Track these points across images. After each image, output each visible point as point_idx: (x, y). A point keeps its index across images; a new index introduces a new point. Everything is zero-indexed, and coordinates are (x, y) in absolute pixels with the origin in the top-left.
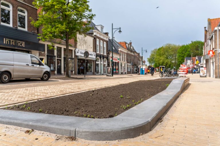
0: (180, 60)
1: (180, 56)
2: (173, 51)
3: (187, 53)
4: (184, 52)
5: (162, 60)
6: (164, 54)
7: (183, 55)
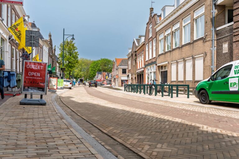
0: (92, 73)
1: (92, 70)
2: (85, 65)
3: (97, 68)
4: (95, 67)
5: (76, 73)
6: (78, 67)
7: (94, 69)
